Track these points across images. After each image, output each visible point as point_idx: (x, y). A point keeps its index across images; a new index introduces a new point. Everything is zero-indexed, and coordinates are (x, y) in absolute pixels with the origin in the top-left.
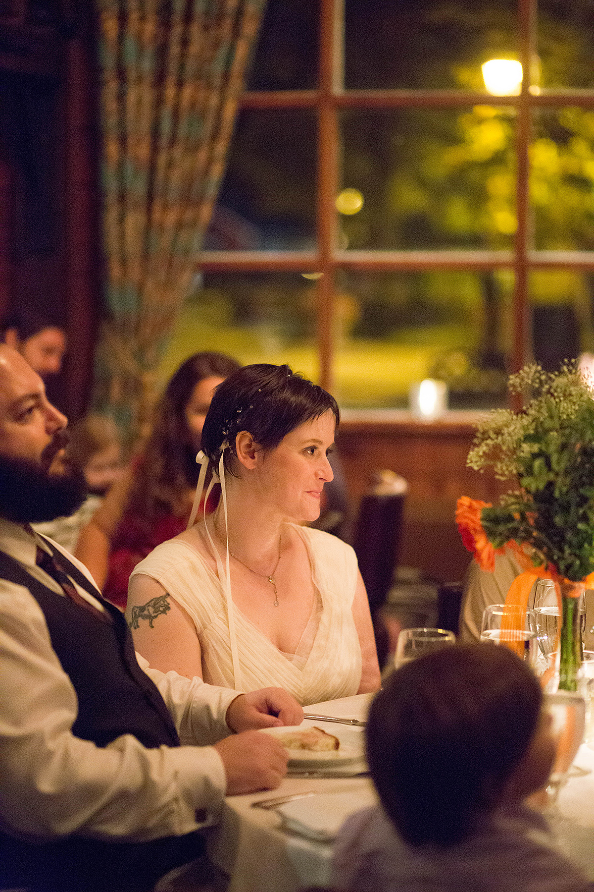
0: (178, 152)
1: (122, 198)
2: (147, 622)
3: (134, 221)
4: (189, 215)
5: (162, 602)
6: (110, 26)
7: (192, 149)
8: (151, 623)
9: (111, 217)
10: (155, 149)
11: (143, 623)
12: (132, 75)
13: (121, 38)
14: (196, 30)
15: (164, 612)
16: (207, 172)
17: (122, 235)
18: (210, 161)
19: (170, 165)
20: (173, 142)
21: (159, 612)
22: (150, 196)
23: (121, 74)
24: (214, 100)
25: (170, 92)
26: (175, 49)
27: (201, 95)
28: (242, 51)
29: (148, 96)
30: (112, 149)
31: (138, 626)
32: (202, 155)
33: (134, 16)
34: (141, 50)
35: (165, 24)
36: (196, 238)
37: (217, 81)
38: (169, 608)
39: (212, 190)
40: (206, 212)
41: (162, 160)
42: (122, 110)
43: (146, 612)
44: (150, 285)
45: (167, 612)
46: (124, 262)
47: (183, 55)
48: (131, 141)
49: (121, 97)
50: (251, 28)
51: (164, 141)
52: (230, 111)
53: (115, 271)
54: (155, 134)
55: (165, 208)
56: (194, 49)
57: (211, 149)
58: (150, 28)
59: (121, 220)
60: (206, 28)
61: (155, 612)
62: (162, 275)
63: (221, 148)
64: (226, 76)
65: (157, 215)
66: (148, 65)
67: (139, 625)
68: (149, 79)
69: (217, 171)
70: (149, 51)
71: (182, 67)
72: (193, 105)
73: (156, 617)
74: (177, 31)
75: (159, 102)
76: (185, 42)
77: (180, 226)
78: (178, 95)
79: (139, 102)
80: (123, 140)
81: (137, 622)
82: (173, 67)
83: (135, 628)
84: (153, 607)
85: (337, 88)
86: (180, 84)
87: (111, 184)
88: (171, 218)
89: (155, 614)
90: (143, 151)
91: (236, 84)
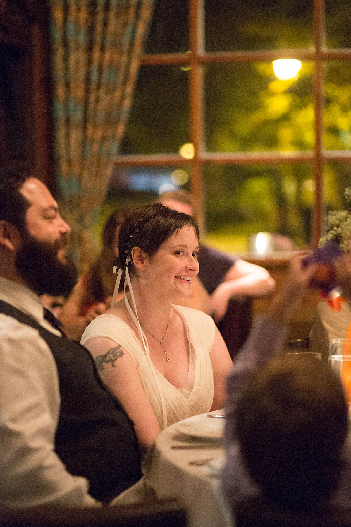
0: (102, 92)
1: (68, 121)
2: (110, 364)
3: (75, 136)
4: (110, 132)
5: (118, 350)
6: (58, 15)
7: (112, 90)
8: (113, 364)
9: (61, 134)
10: (87, 91)
11: (107, 366)
12: (72, 45)
13: (65, 22)
14: (112, 16)
15: (120, 356)
16: (120, 104)
17: (68, 145)
18: (123, 98)
19: (97, 101)
20: (99, 86)
21: (117, 357)
22: (85, 120)
23: (66, 44)
24: (124, 59)
25: (96, 55)
26: (99, 28)
27: (116, 57)
28: (141, 29)
29: (83, 58)
30: (61, 91)
31: (103, 369)
32: (118, 94)
33: (73, 8)
34: (77, 30)
35: (93, 13)
36: (114, 147)
37: (126, 48)
38: (123, 354)
39: (124, 116)
40: (121, 130)
41: (92, 97)
42: (67, 67)
43: (108, 358)
44: (85, 176)
45: (123, 356)
46: (69, 162)
47: (104, 32)
48: (73, 86)
49: (66, 59)
50: (146, 14)
51: (93, 85)
52: (134, 67)
53: (64, 167)
54: (88, 81)
55: (95, 127)
56: (111, 27)
57: (123, 91)
58: (83, 16)
59: (67, 136)
60: (118, 15)
61: (115, 357)
62: (94, 169)
63: (129, 89)
64: (132, 44)
65: (90, 132)
66: (82, 38)
67: (104, 367)
68: (83, 47)
69: (127, 104)
70: (83, 30)
71: (104, 39)
72: (111, 63)
73: (116, 360)
74: (100, 17)
75: (89, 62)
76: (105, 24)
77: (104, 138)
78: (102, 57)
79: (77, 62)
80: (67, 86)
81: (102, 366)
82: (98, 39)
83: (101, 370)
84: (113, 354)
85: (201, 51)
86: (103, 50)
87: (60, 112)
88: (99, 134)
89: (115, 358)
90: (80, 92)
91: (138, 49)
